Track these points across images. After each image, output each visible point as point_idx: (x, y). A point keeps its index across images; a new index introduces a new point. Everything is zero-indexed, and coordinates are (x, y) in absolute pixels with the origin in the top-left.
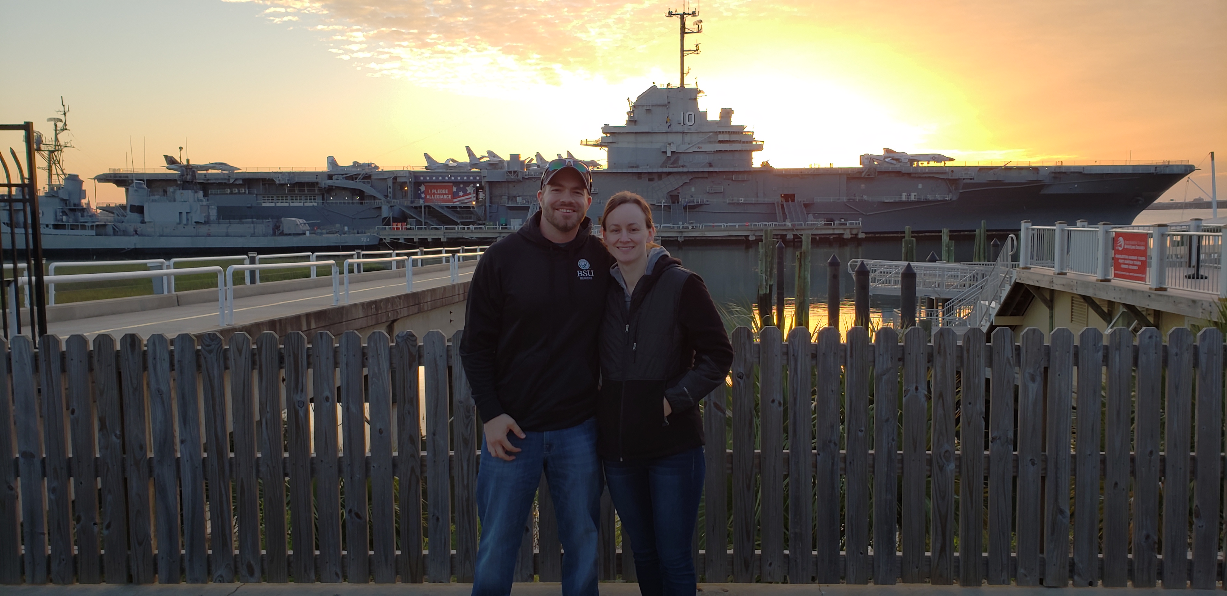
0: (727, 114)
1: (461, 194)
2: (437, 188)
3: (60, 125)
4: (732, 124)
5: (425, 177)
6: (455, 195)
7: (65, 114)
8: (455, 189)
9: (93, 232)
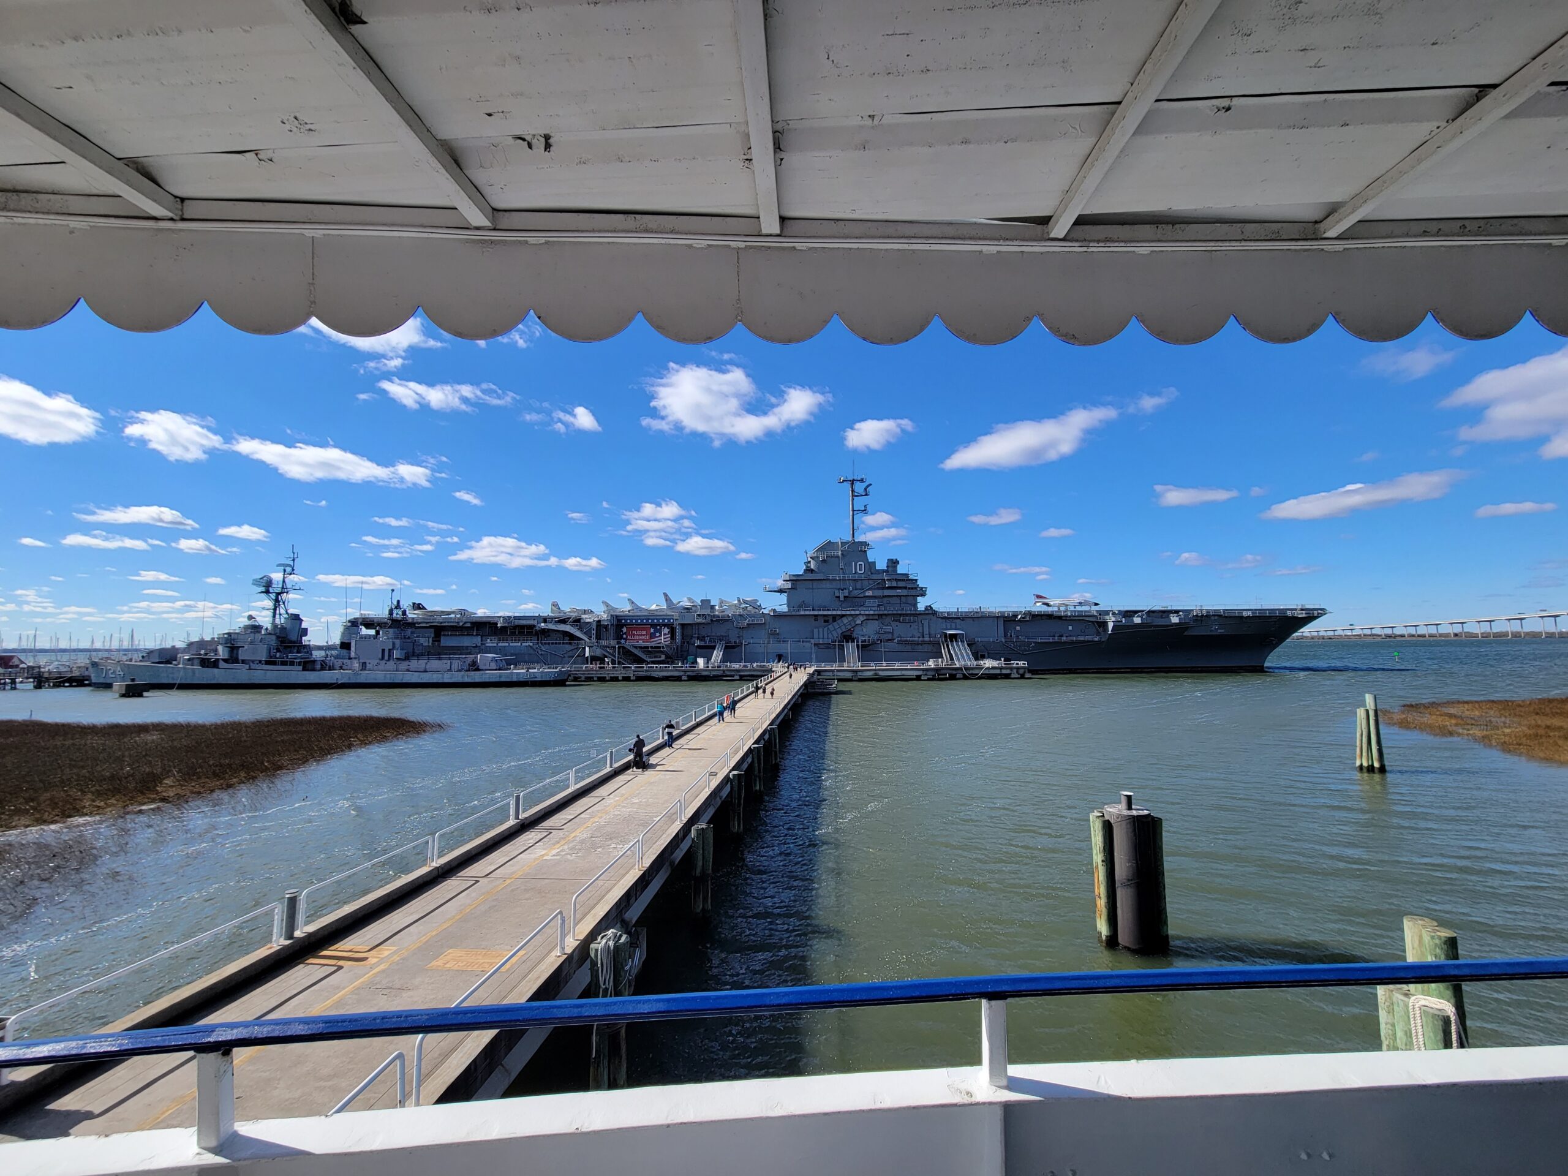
0: (893, 563)
1: (658, 634)
2: (636, 629)
3: (289, 569)
4: (898, 572)
5: (626, 620)
6: (652, 636)
7: (294, 560)
8: (652, 630)
9: (300, 668)
